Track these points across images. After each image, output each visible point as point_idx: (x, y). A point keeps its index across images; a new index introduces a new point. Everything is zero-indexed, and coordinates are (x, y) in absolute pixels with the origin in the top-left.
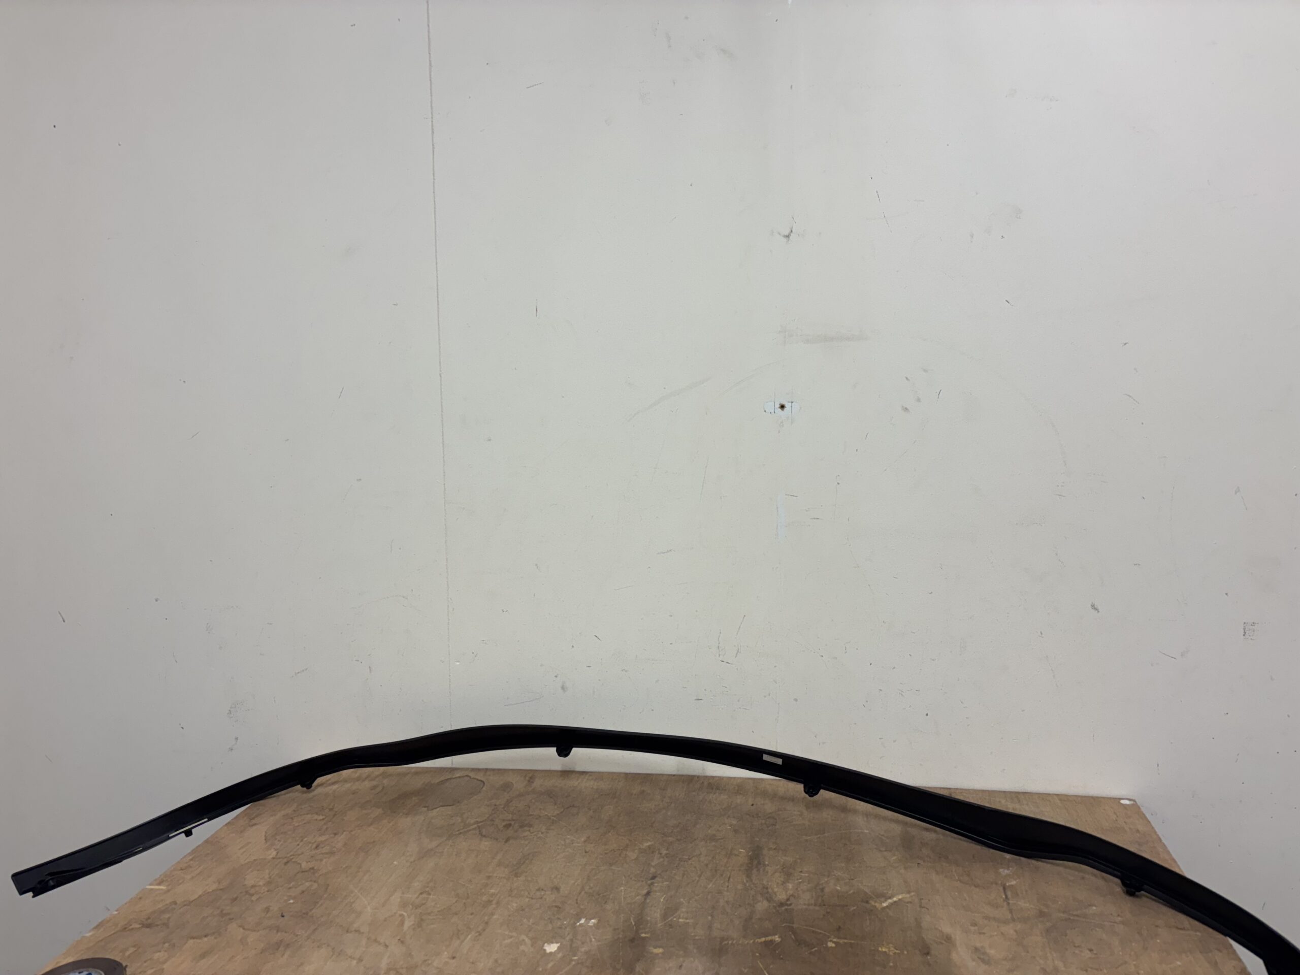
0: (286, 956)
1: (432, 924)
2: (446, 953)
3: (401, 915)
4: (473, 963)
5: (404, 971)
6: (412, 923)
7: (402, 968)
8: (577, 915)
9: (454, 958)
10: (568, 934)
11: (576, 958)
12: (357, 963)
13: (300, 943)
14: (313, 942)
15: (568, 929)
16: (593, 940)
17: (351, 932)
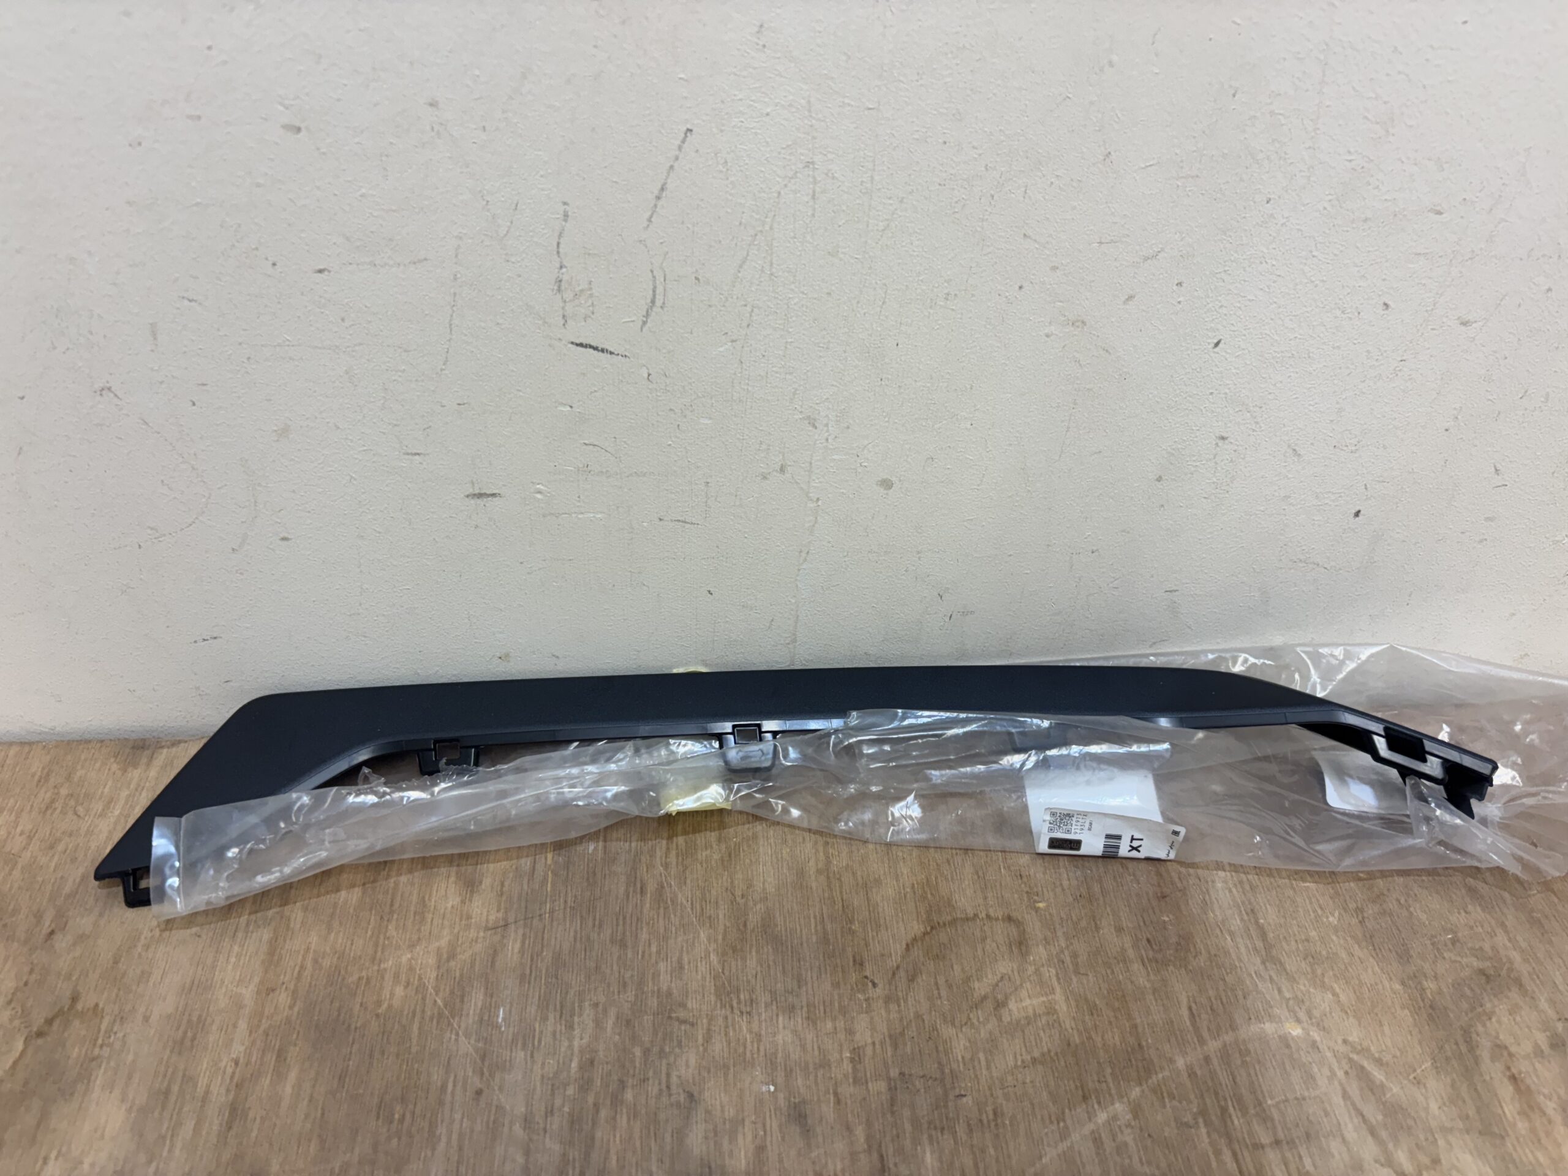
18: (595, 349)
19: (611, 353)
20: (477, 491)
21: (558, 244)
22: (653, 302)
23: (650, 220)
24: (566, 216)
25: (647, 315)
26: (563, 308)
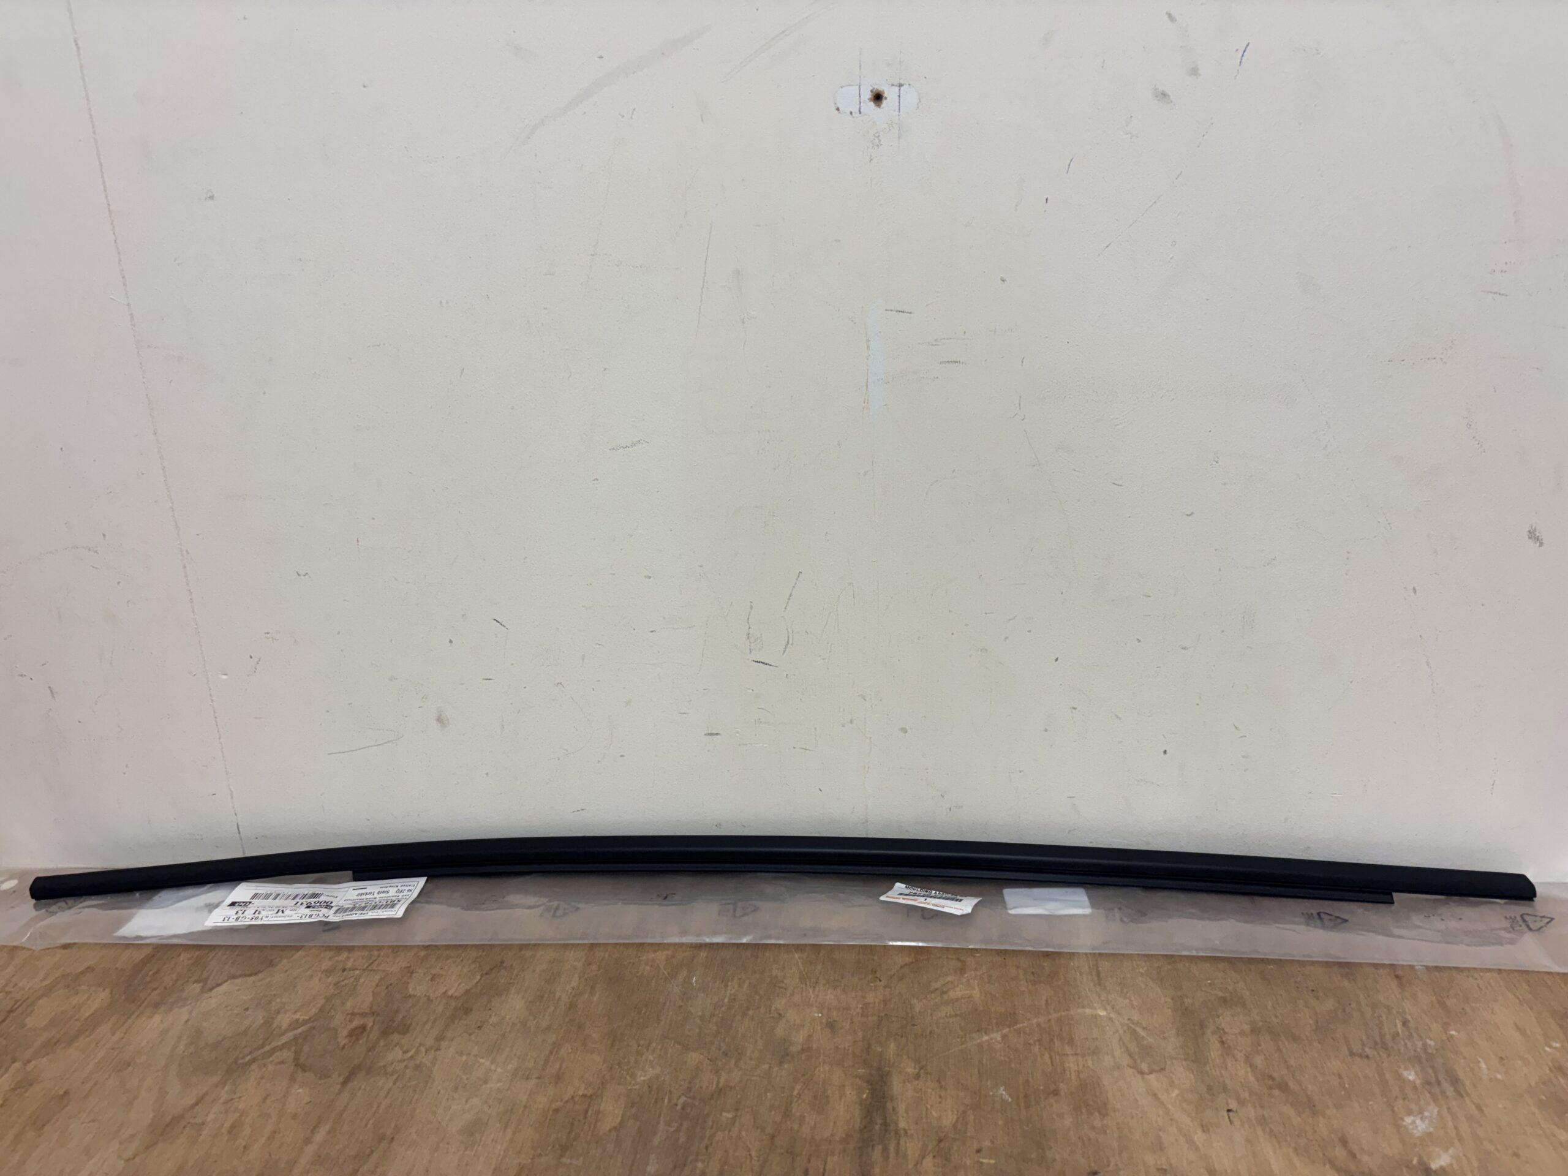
18: (763, 663)
19: (770, 665)
20: (710, 732)
21: (748, 619)
22: (788, 642)
23: (785, 608)
24: (752, 607)
25: (786, 648)
26: (750, 646)
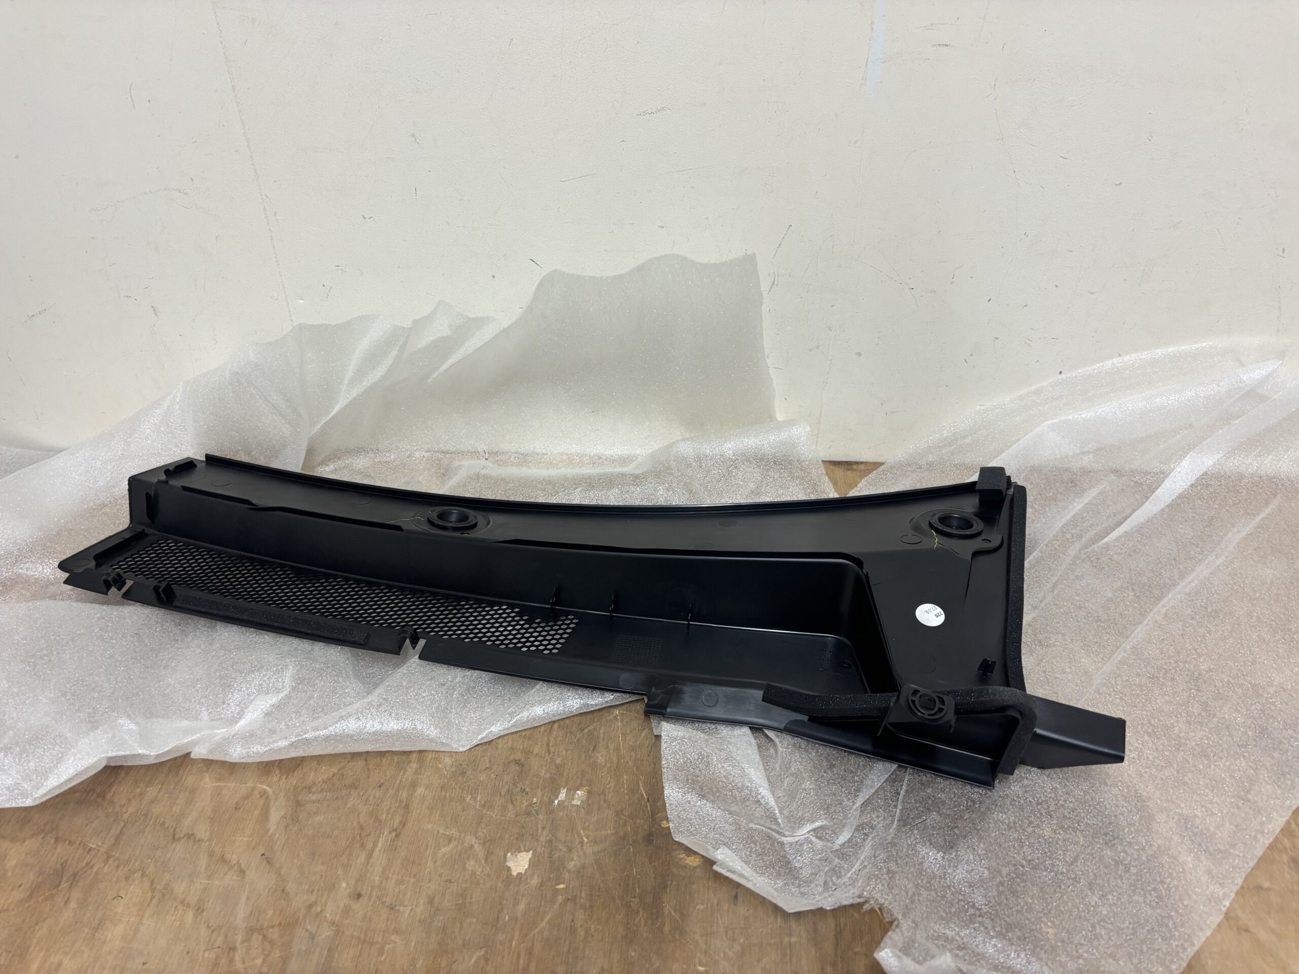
0: (73, 904)
1: (317, 813)
2: (344, 885)
3: (264, 793)
4: (392, 908)
5: (274, 934)
6: (282, 812)
7: (273, 927)
8: (552, 780)
9: (359, 896)
10: (543, 828)
11: (562, 886)
12: (195, 917)
13: (95, 869)
14: (118, 867)
15: (541, 817)
16: (586, 840)
17: (180, 838)
